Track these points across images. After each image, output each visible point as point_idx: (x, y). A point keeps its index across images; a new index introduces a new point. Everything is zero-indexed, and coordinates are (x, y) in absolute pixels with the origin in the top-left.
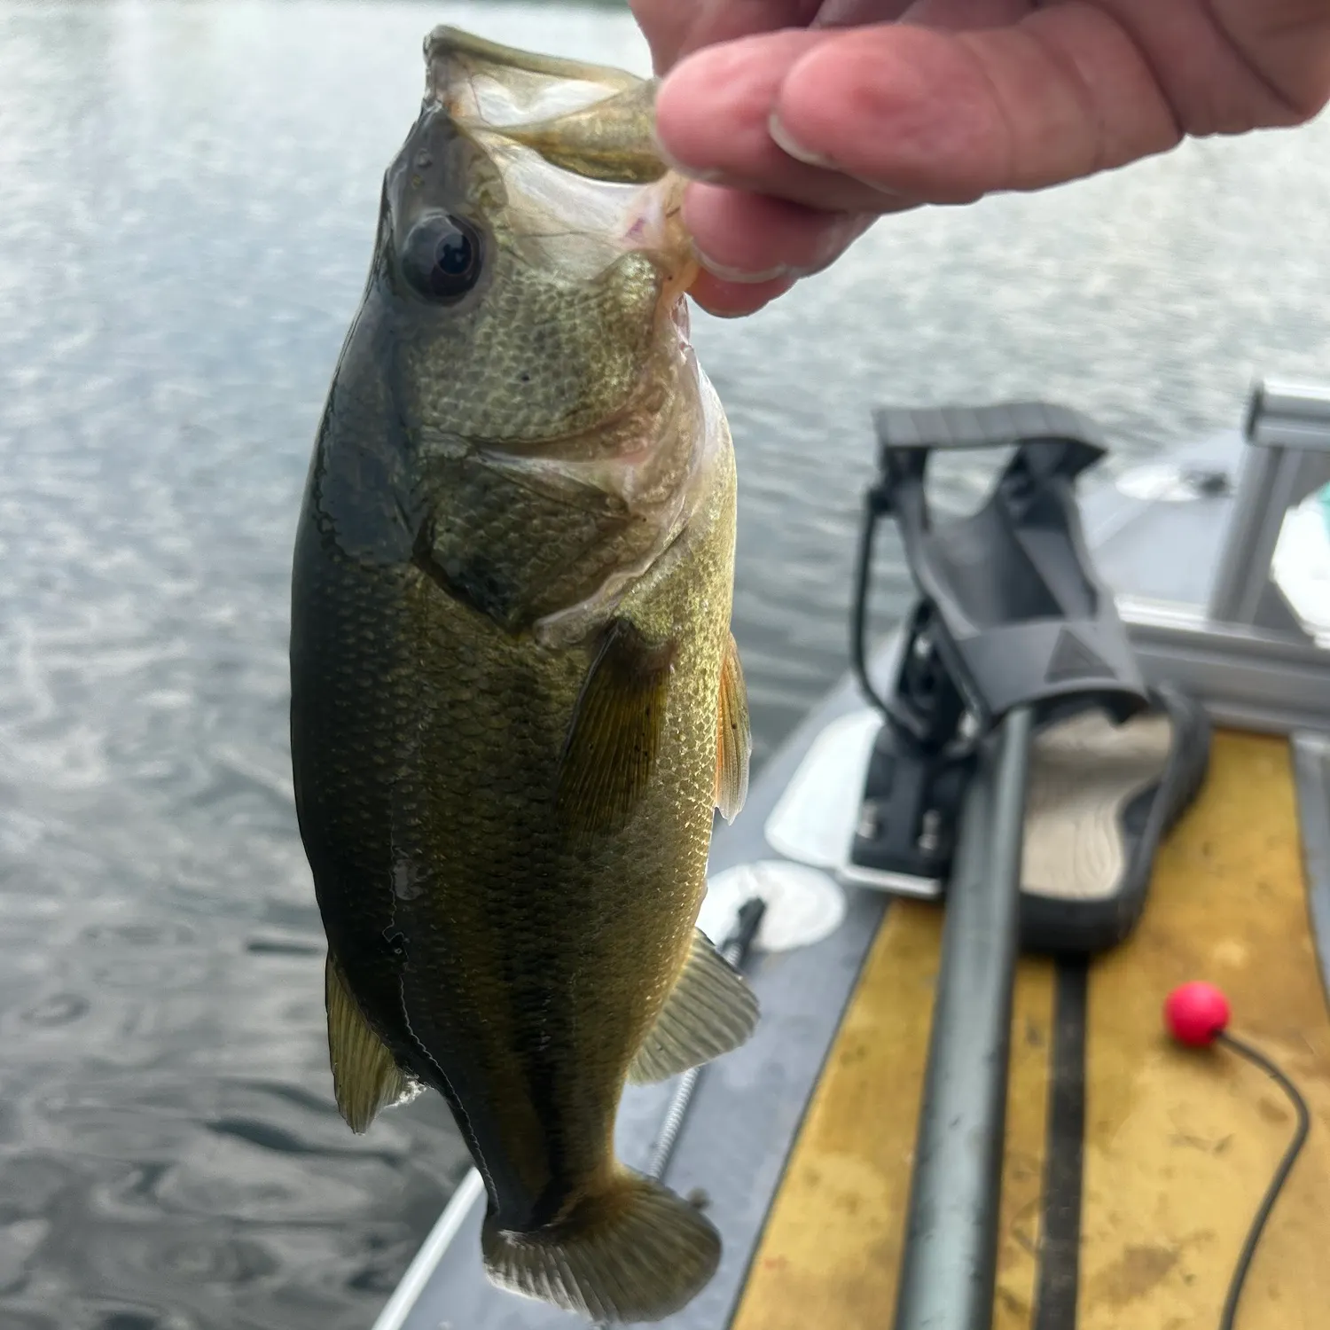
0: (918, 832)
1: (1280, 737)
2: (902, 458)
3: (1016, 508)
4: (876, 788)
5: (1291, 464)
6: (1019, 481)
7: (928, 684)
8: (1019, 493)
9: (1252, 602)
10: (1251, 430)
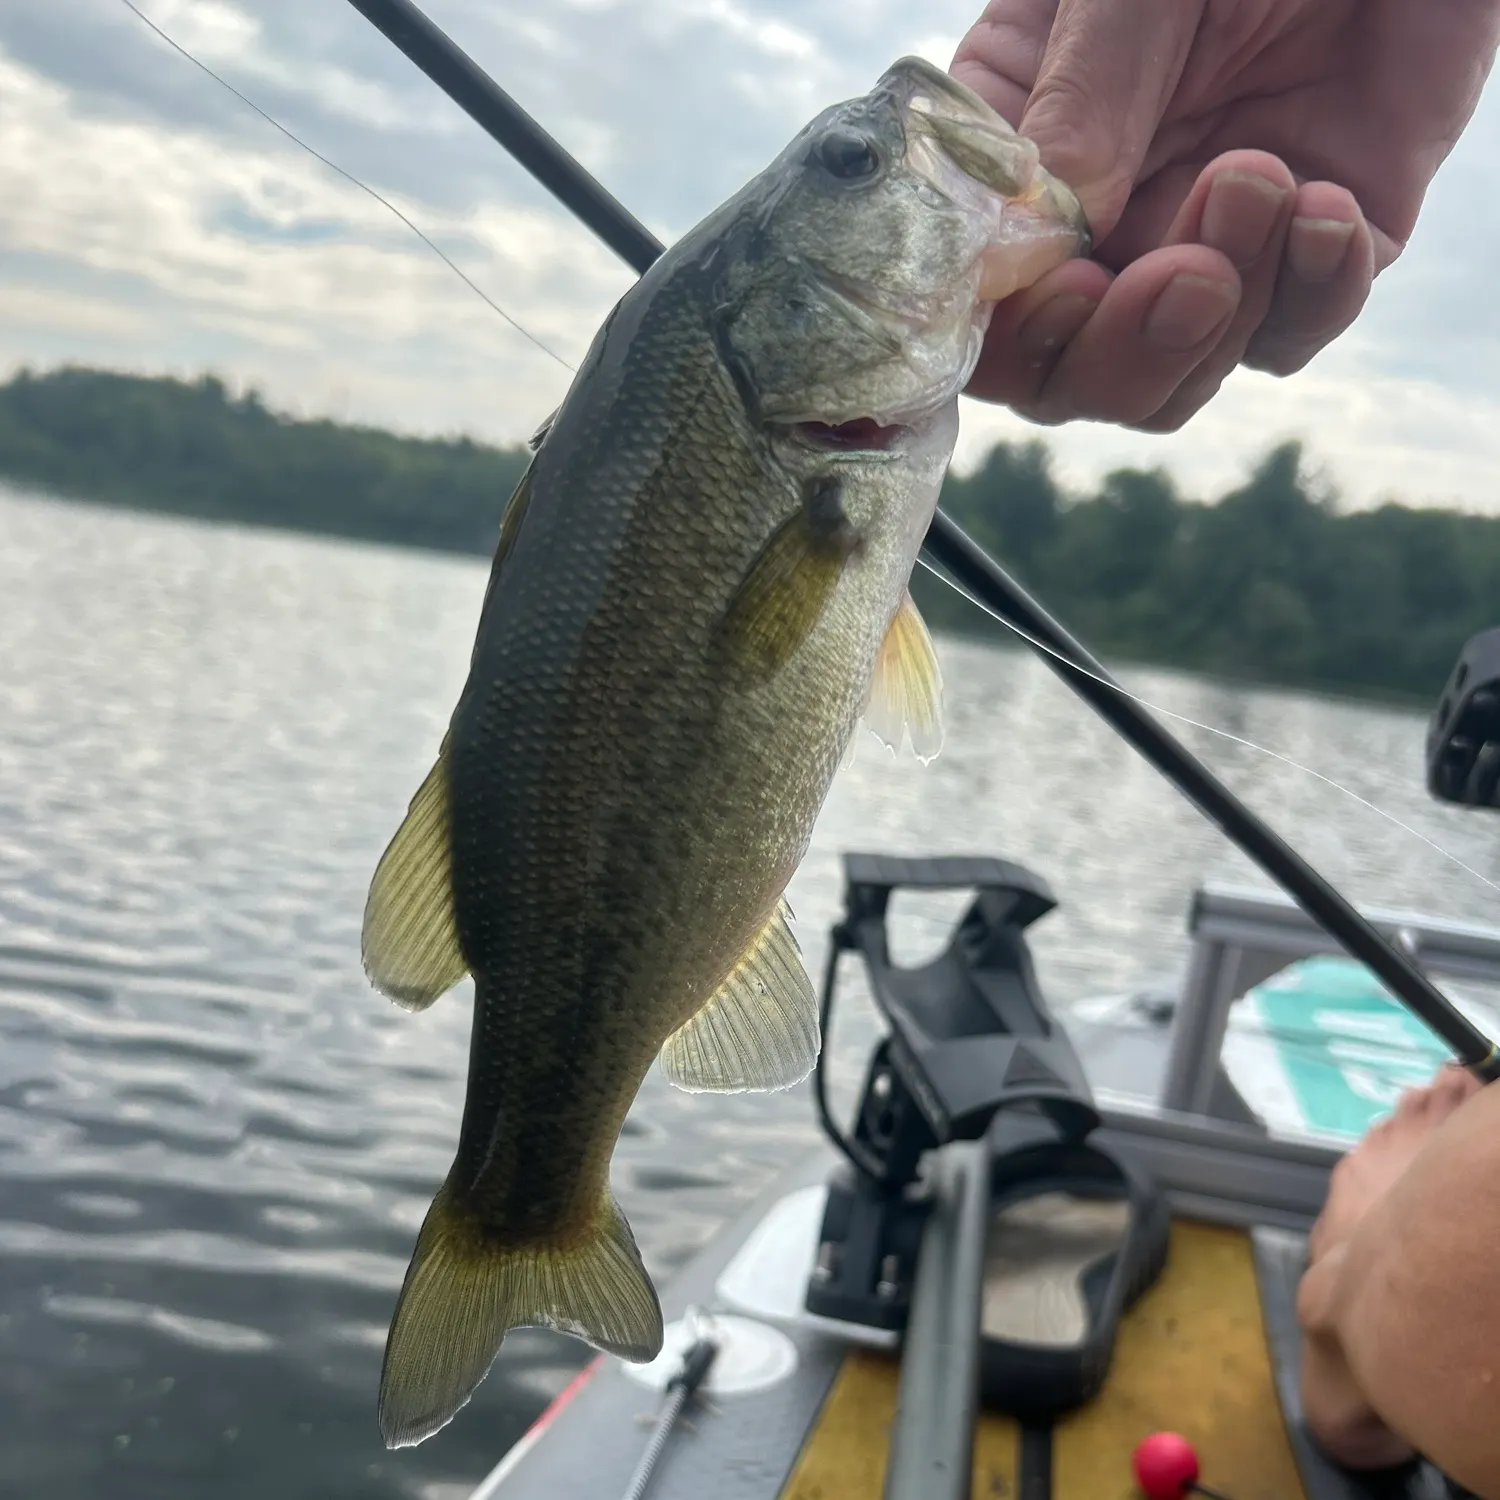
0: (877, 1277)
1: (1239, 1231)
2: (866, 893)
3: (973, 954)
4: (832, 1230)
5: (1233, 960)
6: (975, 931)
7: (887, 1124)
8: (975, 942)
9: (1205, 1092)
10: (1194, 926)
